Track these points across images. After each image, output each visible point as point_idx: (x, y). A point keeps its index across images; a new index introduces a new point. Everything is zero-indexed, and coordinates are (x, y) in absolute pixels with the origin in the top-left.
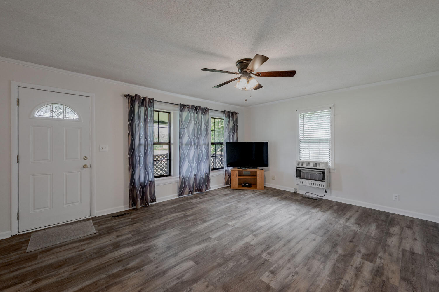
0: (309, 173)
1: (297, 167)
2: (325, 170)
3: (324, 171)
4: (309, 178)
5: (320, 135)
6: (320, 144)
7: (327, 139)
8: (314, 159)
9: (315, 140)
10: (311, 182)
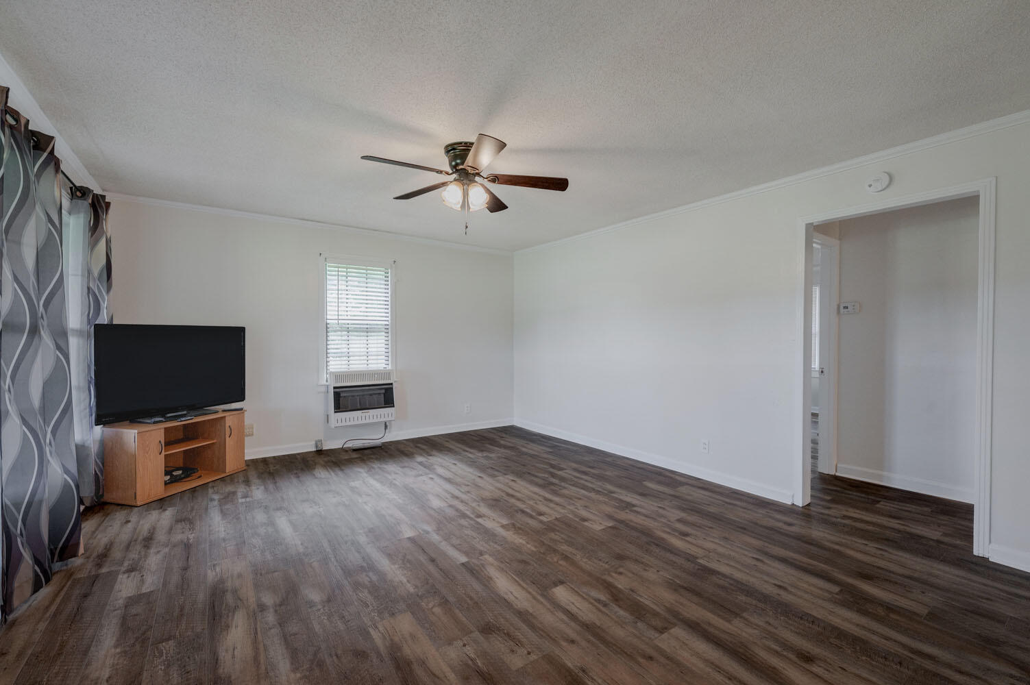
0: (358, 396)
1: (335, 388)
2: (392, 384)
3: (391, 386)
4: (359, 407)
5: (367, 316)
6: (369, 334)
7: (382, 325)
8: (358, 365)
9: (362, 326)
10: (367, 415)
